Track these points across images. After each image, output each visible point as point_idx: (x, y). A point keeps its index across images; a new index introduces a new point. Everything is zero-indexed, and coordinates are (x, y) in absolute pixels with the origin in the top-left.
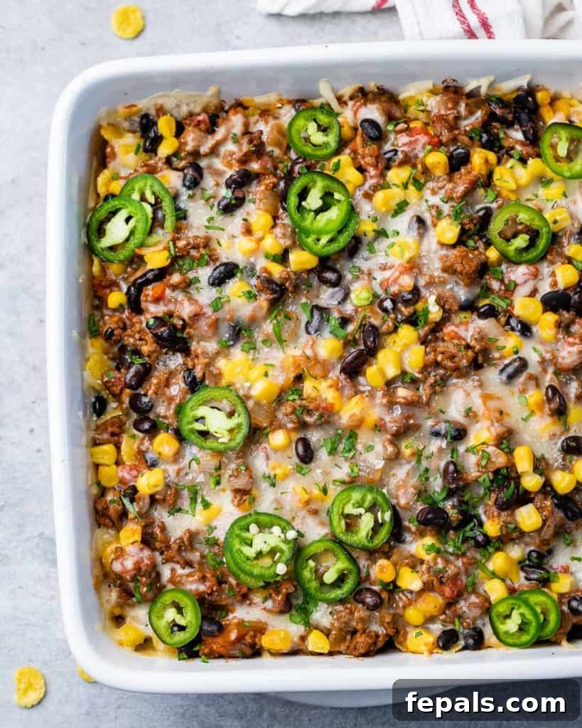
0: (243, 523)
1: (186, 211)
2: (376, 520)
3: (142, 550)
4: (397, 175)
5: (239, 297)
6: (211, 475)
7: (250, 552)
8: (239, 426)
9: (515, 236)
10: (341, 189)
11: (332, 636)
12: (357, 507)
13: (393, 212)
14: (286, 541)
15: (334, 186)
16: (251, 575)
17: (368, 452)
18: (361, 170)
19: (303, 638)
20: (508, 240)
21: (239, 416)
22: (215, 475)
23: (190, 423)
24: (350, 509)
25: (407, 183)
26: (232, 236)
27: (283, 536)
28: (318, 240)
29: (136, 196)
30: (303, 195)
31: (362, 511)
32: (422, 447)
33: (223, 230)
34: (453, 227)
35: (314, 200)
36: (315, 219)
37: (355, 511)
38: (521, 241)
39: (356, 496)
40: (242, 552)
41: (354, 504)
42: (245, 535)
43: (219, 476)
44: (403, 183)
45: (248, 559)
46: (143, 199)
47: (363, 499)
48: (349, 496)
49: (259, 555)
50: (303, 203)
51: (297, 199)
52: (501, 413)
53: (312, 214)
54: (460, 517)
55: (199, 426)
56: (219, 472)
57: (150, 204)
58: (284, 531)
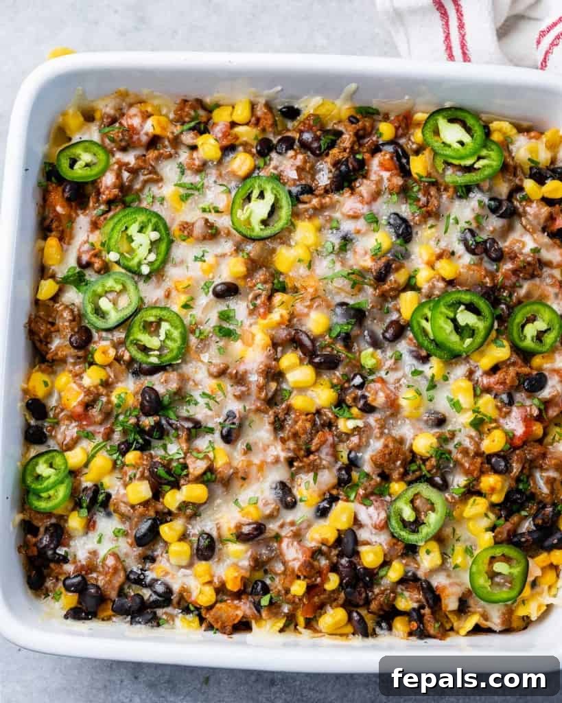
0: (161, 227)
1: (466, 199)
2: (151, 350)
3: (147, 134)
4: (487, 404)
5: (376, 240)
6: (212, 204)
7: (133, 230)
8: (253, 230)
9: (415, 509)
10: (476, 345)
11: (51, 303)
12: (166, 334)
13: (452, 397)
14: (140, 264)
15: (479, 339)
16: (113, 229)
17: (219, 349)
18: (495, 369)
19: (53, 277)
20: (412, 502)
21: (261, 229)
22: (211, 207)
23: (260, 186)
24: (165, 326)
25: (479, 412)
26: (439, 241)
27: (146, 262)
28: (427, 320)
29: (484, 152)
30: (472, 308)
31: (162, 337)
32: (218, 400)
33: (446, 232)
34: (429, 449)
35: (465, 318)
36: (448, 318)
37: (162, 332)
38: (409, 514)
39: (176, 334)
40: (134, 222)
41: (169, 330)
42: (150, 227)
43: (210, 211)
44: (479, 408)
45: (127, 228)
46: (479, 158)
47: (174, 340)
48: (176, 328)
49: (130, 239)
50: (462, 307)
51: (467, 302)
52: (244, 479)
53: (452, 315)
54: (147, 428)
55: (256, 193)
56: (213, 211)
57: (474, 163)
58: (150, 264)
